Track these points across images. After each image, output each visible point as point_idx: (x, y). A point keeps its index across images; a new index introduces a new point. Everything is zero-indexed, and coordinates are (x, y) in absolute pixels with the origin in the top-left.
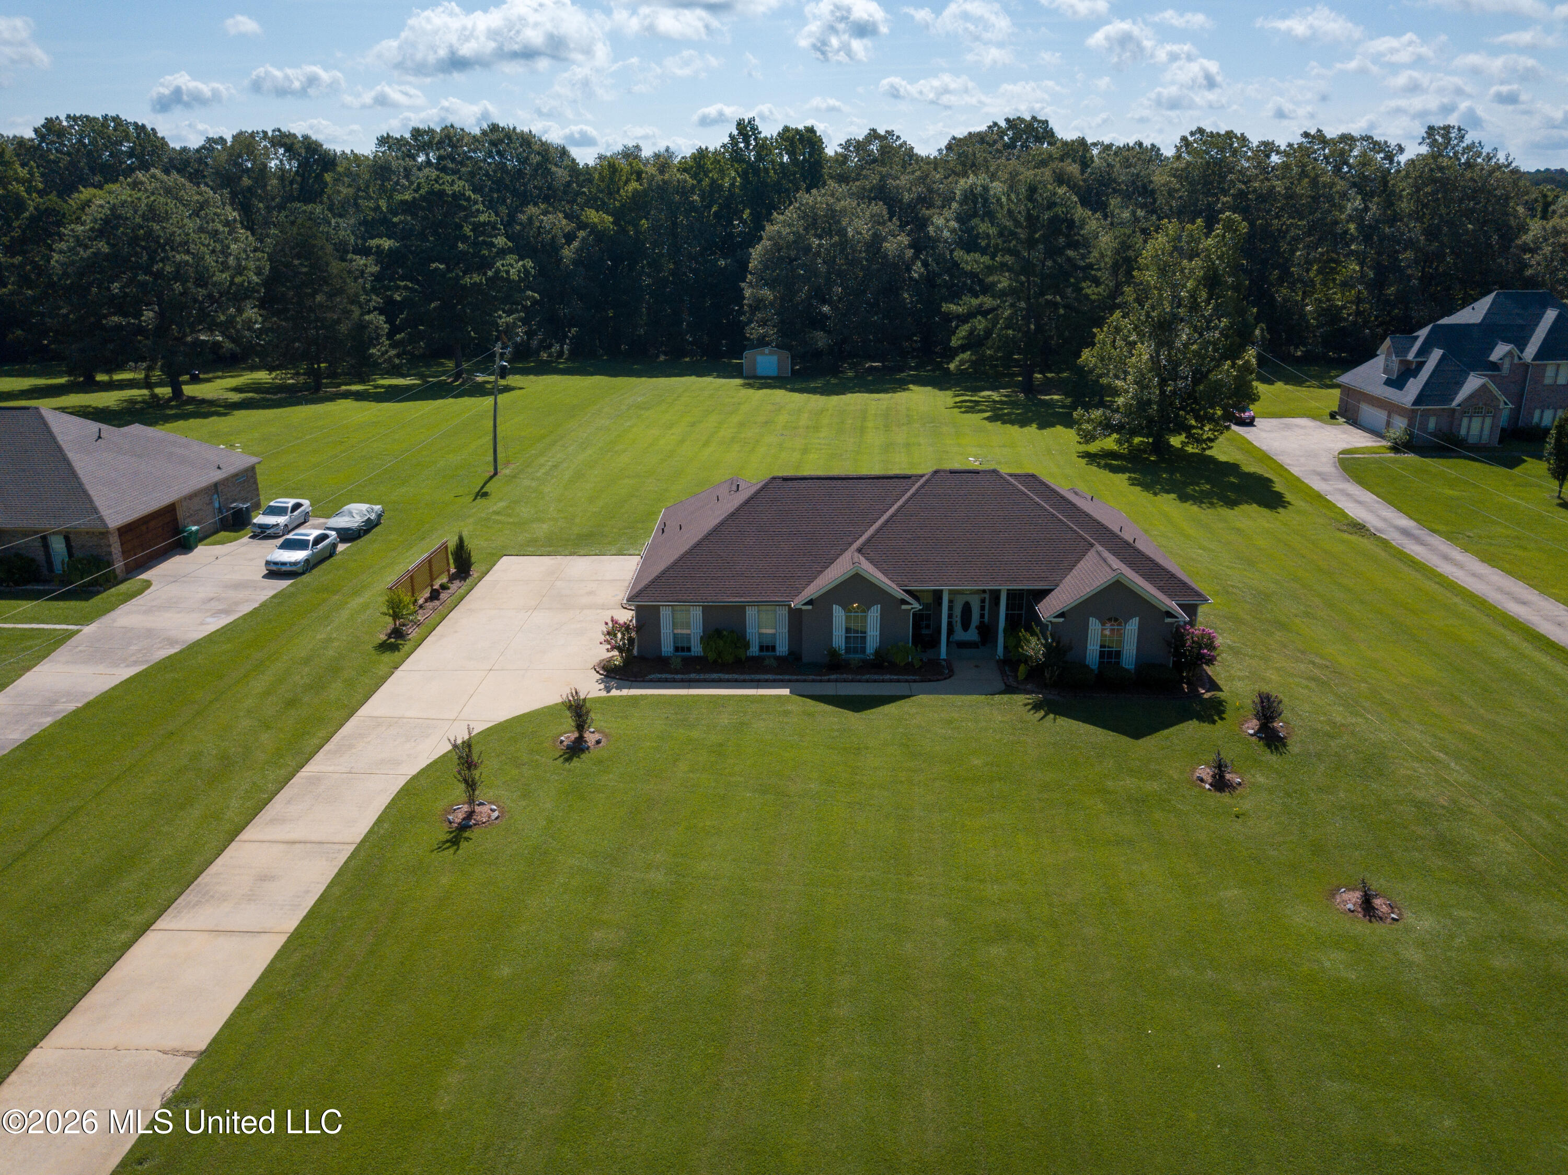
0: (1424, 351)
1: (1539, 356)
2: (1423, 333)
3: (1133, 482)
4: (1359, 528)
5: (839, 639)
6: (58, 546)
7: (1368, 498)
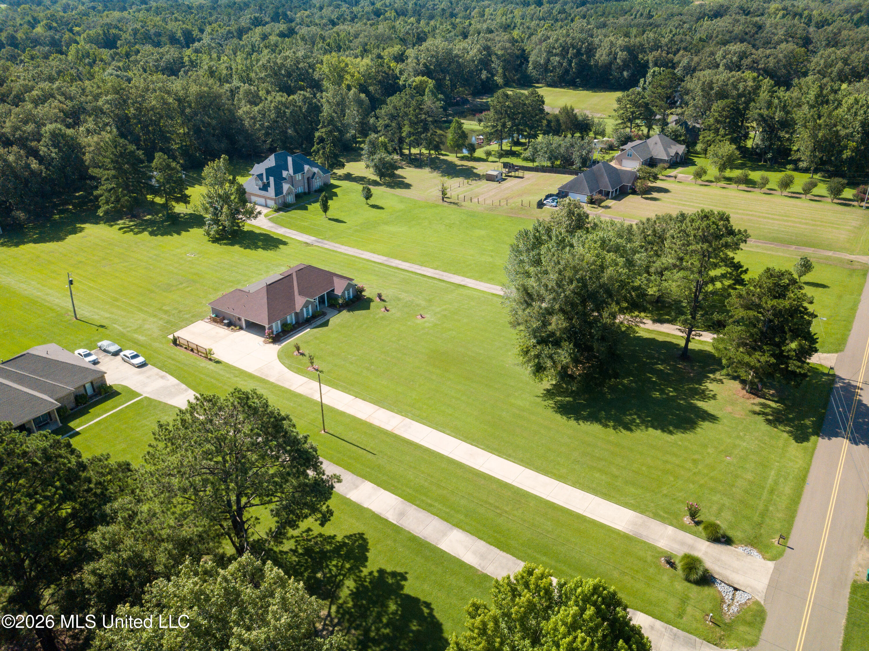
0: (268, 179)
1: (294, 173)
3: (244, 248)
4: (307, 244)
6: (88, 386)
7: (295, 232)
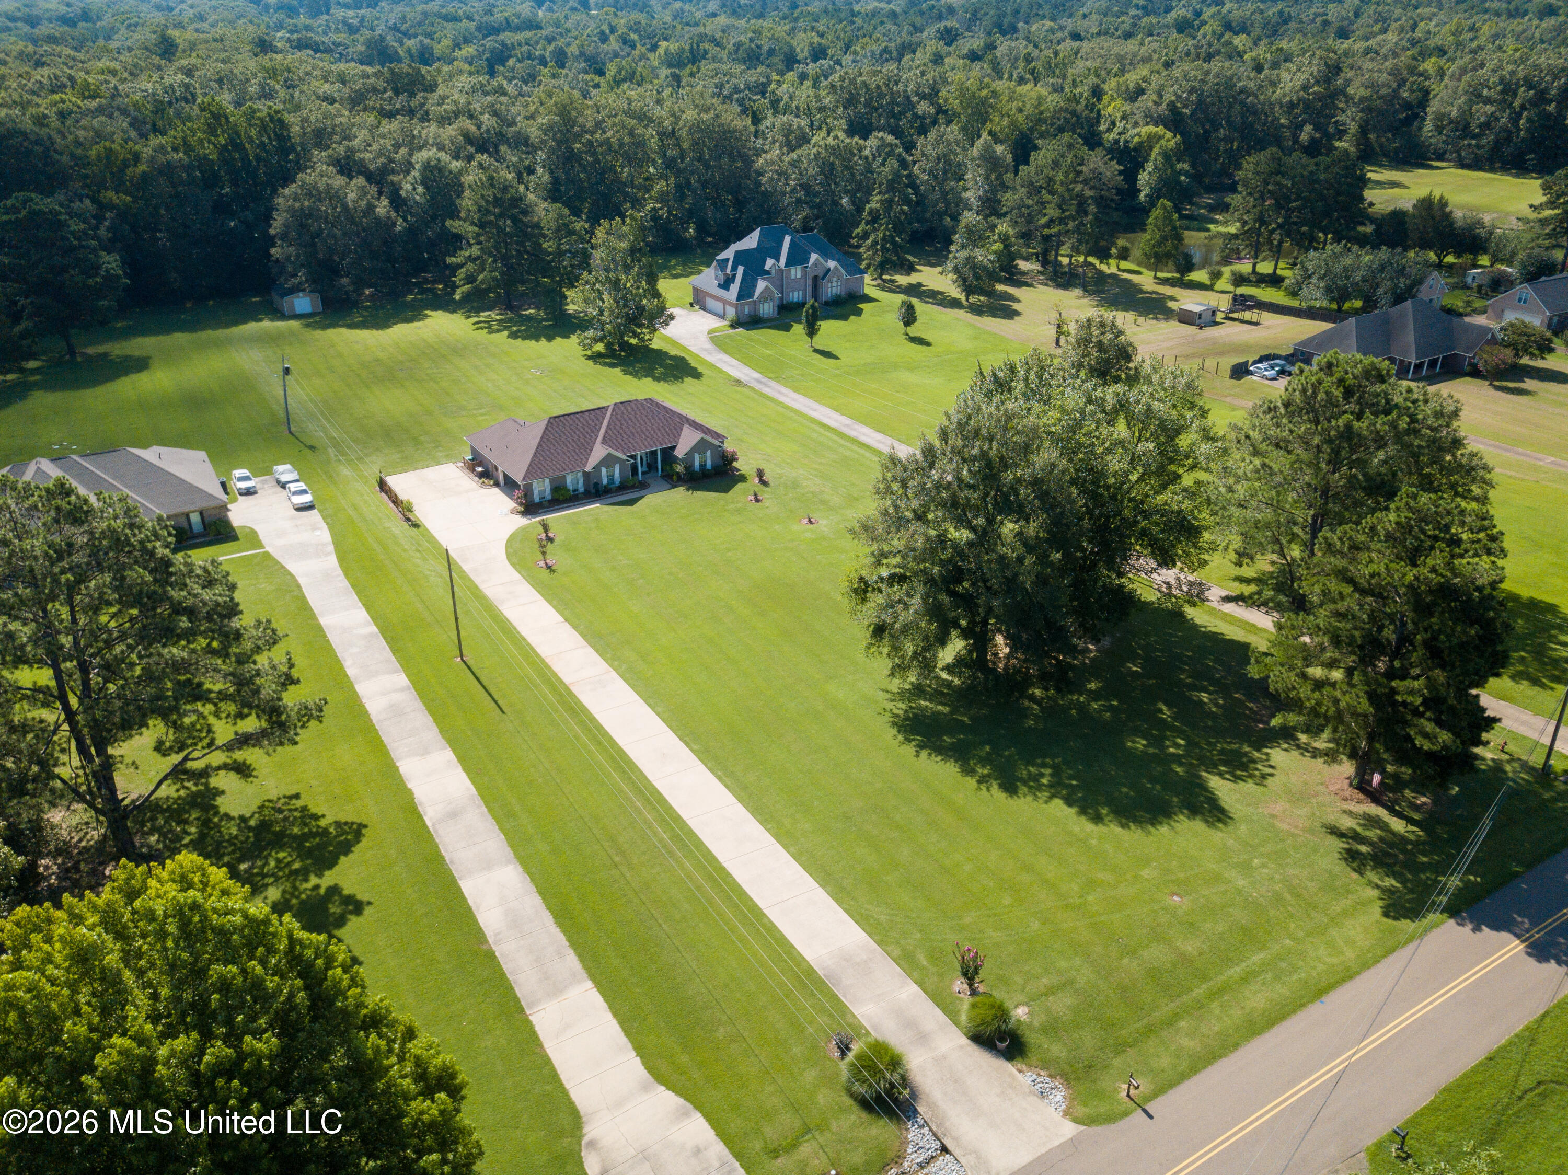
0: (734, 268)
1: (785, 266)
2: (731, 256)
3: (626, 373)
4: (738, 382)
5: (605, 481)
6: (195, 517)
7: (734, 362)
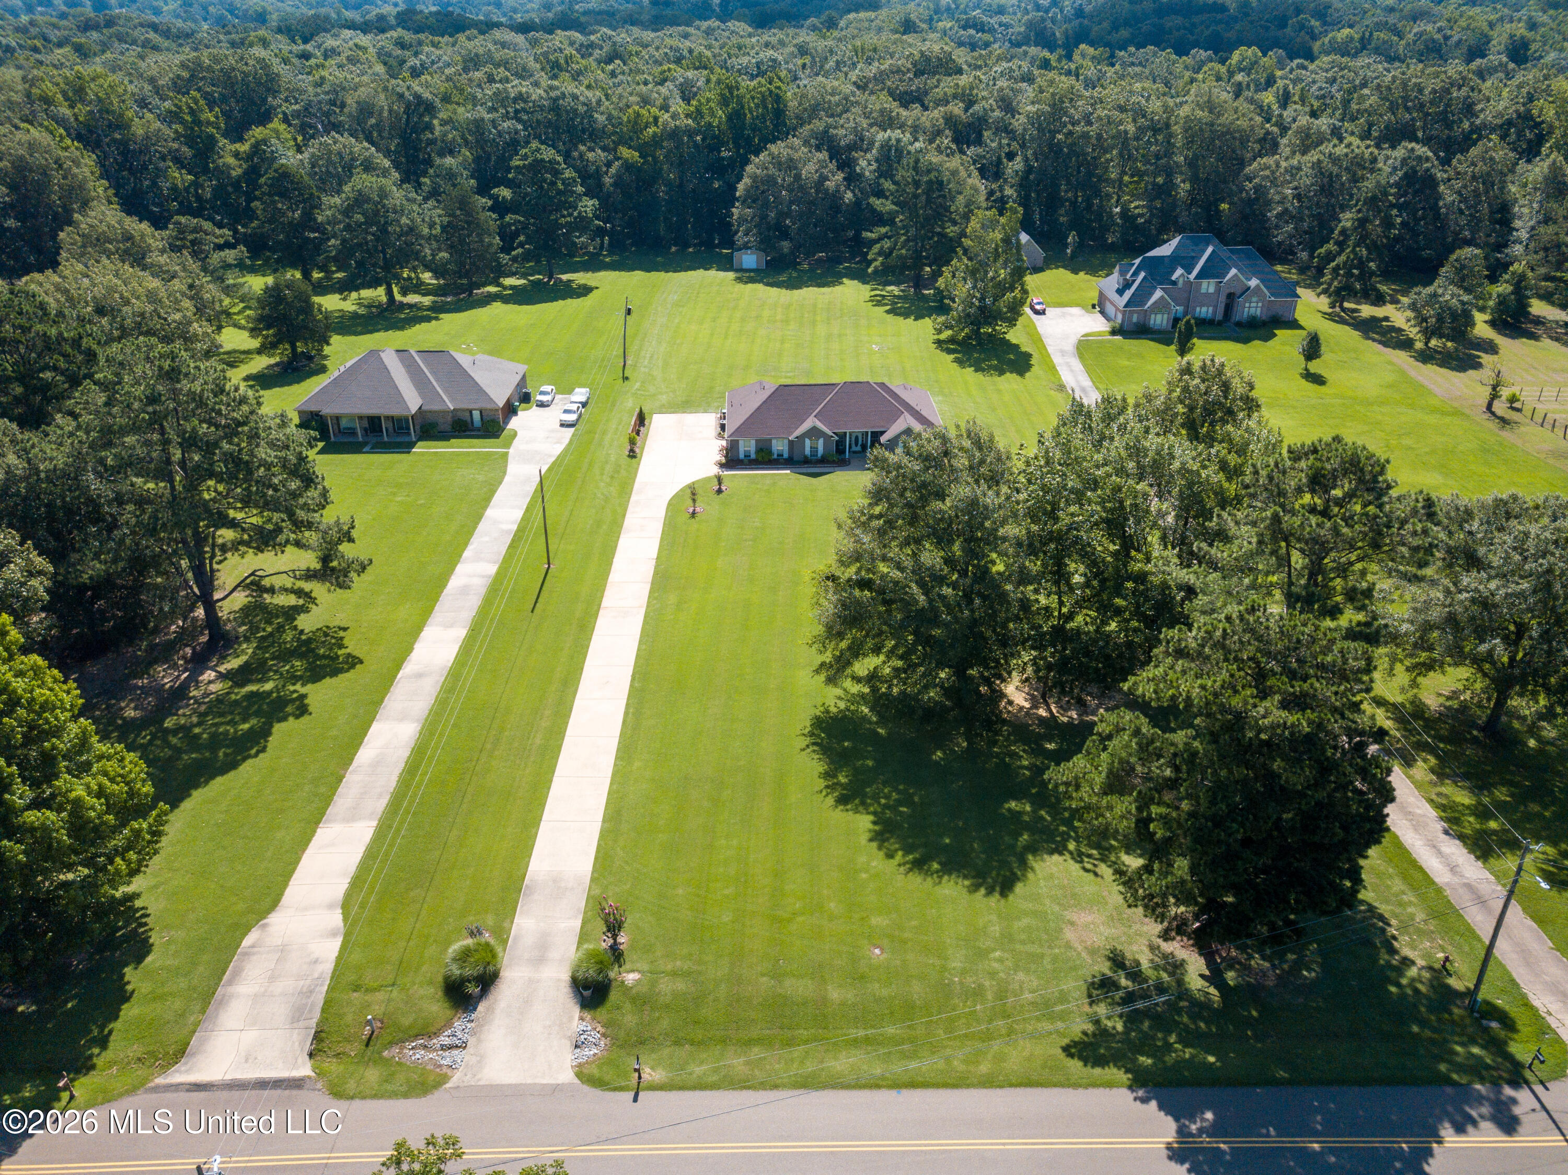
0: (1135, 274)
1: (1196, 278)
2: (1137, 261)
3: (956, 360)
4: (1061, 387)
5: (807, 451)
6: (476, 415)
7: (1079, 367)
